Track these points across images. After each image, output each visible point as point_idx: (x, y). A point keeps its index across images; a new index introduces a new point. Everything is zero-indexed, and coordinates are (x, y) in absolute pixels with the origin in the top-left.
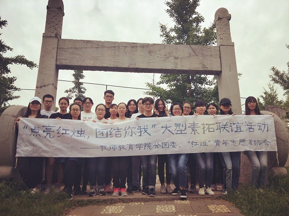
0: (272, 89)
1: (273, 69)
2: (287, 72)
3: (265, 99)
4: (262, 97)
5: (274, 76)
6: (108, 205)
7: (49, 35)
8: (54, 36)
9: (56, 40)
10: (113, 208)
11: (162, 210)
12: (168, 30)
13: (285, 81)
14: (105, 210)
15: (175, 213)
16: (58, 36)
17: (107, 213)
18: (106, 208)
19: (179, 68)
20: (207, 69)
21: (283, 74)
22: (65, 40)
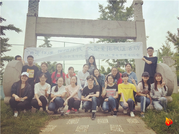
0: (167, 44)
1: (168, 32)
2: (177, 35)
3: (163, 50)
4: (161, 49)
5: (169, 37)
6: (70, 119)
7: (31, 15)
8: (34, 15)
9: (35, 18)
10: (73, 121)
11: (101, 122)
12: (104, 8)
13: (175, 40)
14: (68, 122)
15: (108, 124)
16: (36, 15)
17: (70, 124)
18: (69, 121)
19: (111, 35)
20: (128, 36)
21: (174, 36)
22: (40, 18)
